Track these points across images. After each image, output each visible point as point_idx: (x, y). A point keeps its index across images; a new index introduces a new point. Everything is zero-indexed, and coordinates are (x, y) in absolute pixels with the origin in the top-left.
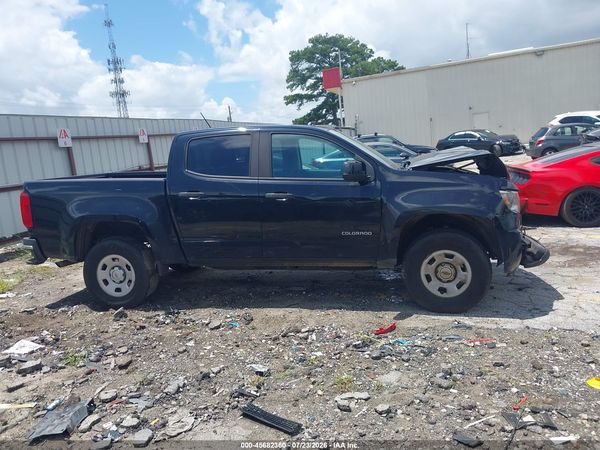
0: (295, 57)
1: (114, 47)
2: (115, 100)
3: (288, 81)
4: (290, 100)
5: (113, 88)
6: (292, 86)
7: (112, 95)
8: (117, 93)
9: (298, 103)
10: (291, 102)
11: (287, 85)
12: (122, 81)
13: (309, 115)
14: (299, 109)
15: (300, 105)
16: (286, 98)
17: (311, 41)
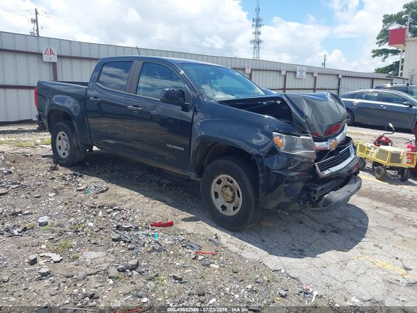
0: (388, 19)
1: (259, 10)
2: (252, 46)
3: (378, 38)
4: (377, 53)
5: (253, 37)
6: (381, 42)
7: (251, 42)
8: (254, 41)
9: (383, 56)
10: (377, 55)
11: (377, 41)
12: (259, 33)
13: (391, 66)
14: (384, 61)
15: (385, 58)
16: (374, 51)
17: (405, 6)
